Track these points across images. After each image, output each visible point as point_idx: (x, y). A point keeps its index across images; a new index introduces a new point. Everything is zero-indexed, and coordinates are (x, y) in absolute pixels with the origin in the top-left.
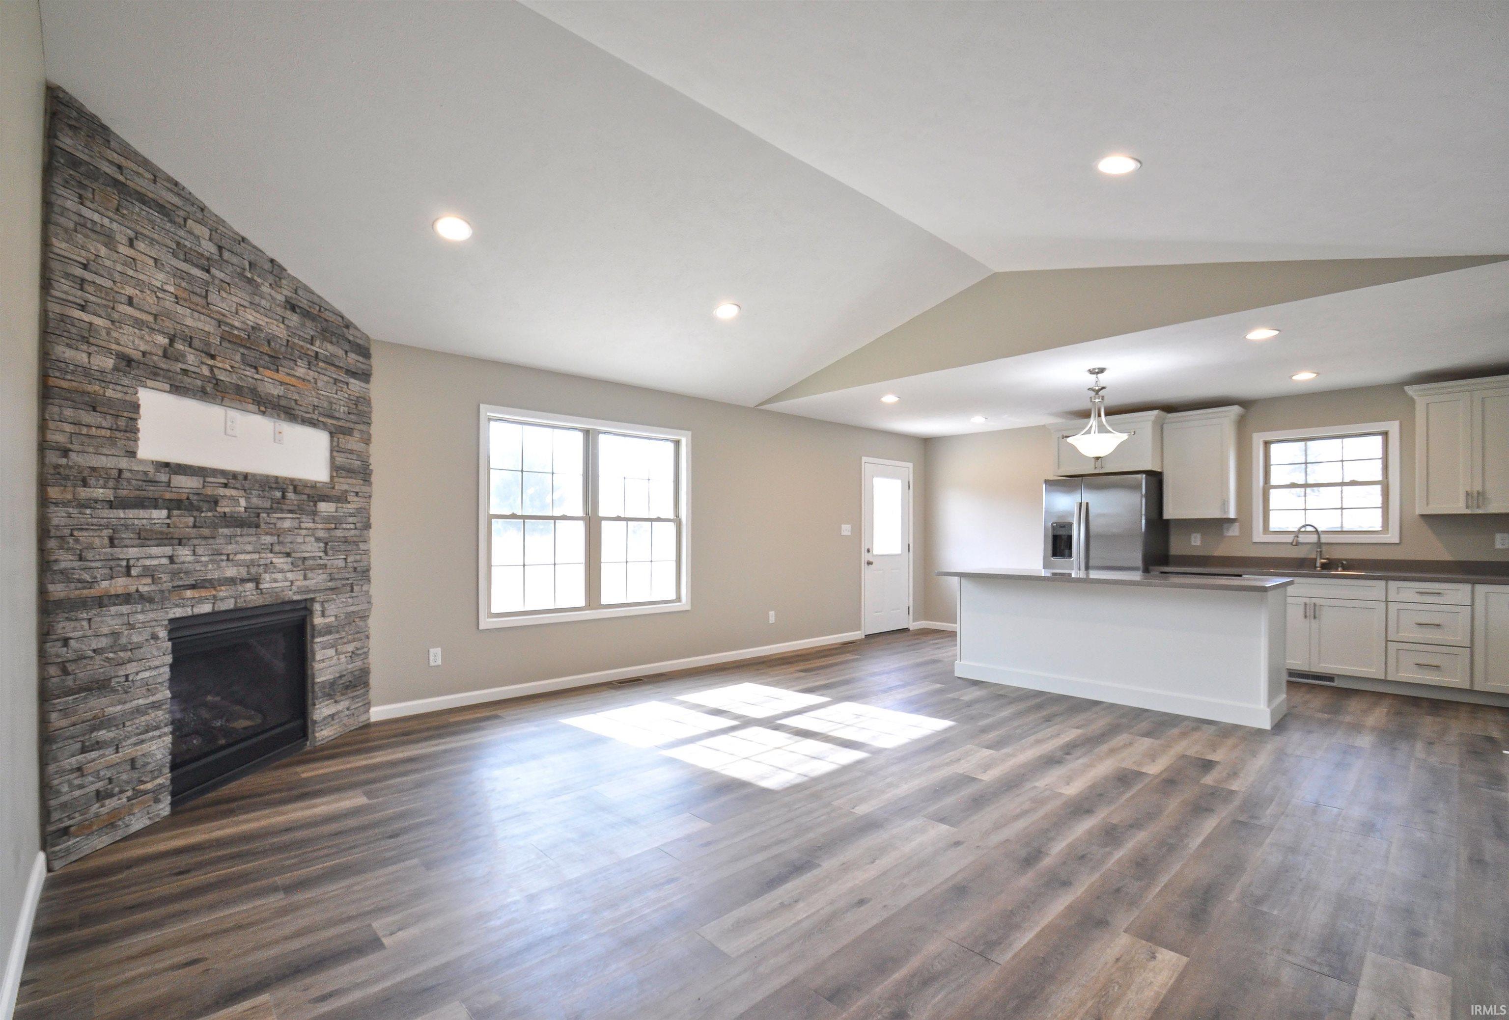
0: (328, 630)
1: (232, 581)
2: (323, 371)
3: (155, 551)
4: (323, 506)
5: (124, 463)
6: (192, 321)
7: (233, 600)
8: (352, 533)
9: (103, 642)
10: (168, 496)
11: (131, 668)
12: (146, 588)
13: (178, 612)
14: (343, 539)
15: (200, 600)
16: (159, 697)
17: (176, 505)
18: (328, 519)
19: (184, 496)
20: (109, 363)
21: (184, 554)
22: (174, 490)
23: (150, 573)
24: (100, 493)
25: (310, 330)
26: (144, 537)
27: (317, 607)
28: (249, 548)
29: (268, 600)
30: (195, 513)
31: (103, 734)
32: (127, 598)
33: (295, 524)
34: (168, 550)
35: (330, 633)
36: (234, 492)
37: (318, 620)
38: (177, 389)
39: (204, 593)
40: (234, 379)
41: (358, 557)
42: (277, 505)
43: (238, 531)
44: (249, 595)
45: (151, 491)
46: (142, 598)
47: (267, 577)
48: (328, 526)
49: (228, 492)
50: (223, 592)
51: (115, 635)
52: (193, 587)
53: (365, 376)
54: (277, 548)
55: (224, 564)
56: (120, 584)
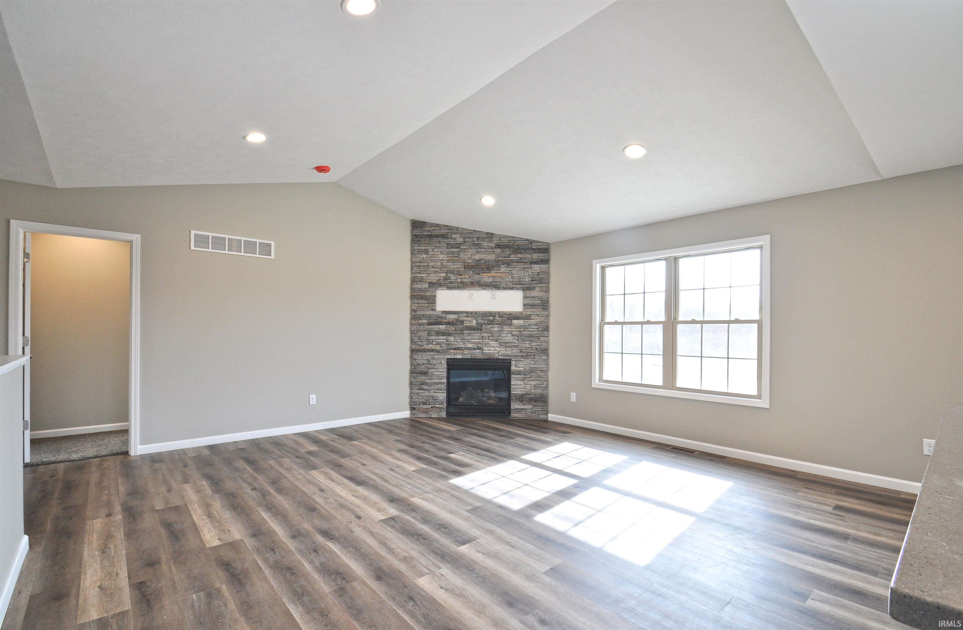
0: (519, 373)
1: (470, 349)
2: (515, 267)
3: (440, 337)
4: (515, 322)
5: (431, 313)
6: (452, 266)
7: (470, 355)
8: (536, 332)
9: (425, 362)
10: (445, 321)
11: (433, 370)
12: (438, 348)
13: (449, 357)
14: (529, 336)
15: (456, 354)
16: (442, 381)
17: (448, 323)
18: (519, 327)
19: (451, 321)
20: (427, 286)
21: (451, 339)
22: (447, 319)
23: (438, 344)
24: (424, 321)
25: (507, 252)
26: (438, 333)
27: (513, 363)
28: (477, 338)
29: (486, 357)
30: (455, 326)
31: (425, 387)
32: (432, 350)
33: (500, 329)
34: (445, 337)
35: (520, 374)
36: (470, 319)
37: (513, 368)
38: (449, 288)
39: (458, 351)
40: (470, 280)
41: (540, 344)
42: (491, 323)
43: (473, 332)
44: (478, 354)
45: (439, 320)
46: (436, 351)
47: (486, 349)
48: (519, 330)
49: (467, 319)
50: (466, 352)
51: (429, 360)
52: (455, 349)
53: (546, 261)
54: (491, 338)
55: (466, 343)
56: (430, 347)
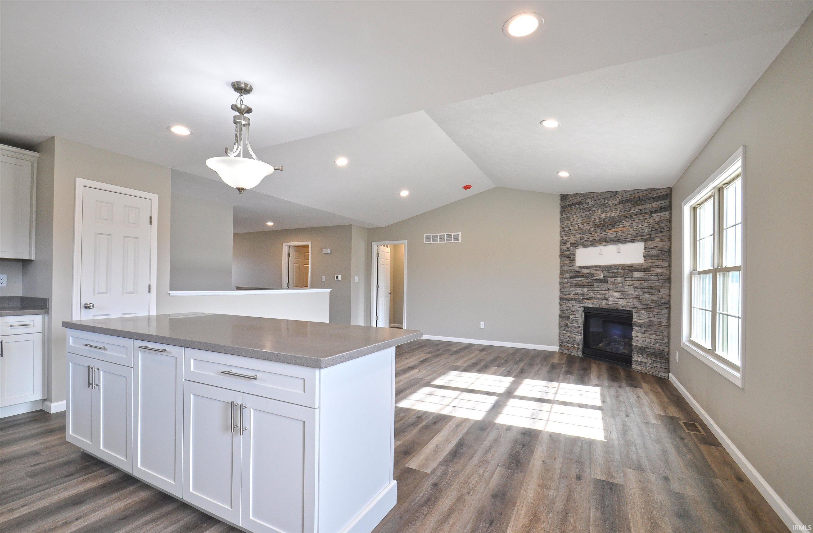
0: (639, 325)
1: (598, 299)
2: (635, 219)
3: (578, 289)
4: (636, 274)
5: (572, 268)
6: (585, 227)
7: (599, 305)
8: (656, 284)
9: (568, 308)
10: (580, 275)
11: (572, 316)
12: (576, 298)
13: (586, 305)
14: (650, 288)
15: (589, 303)
16: (579, 325)
17: (583, 277)
18: (640, 279)
19: (585, 274)
20: (569, 246)
21: (585, 289)
22: (582, 273)
23: (576, 294)
24: (567, 275)
25: (628, 205)
26: (577, 285)
27: (634, 314)
28: (603, 289)
29: (611, 307)
30: (588, 279)
31: (568, 329)
32: (572, 299)
33: (623, 281)
34: (580, 288)
35: (641, 327)
36: (598, 272)
37: (634, 320)
38: (584, 246)
39: (590, 301)
40: (598, 238)
41: (660, 296)
42: (615, 275)
43: (600, 284)
44: (604, 304)
45: (577, 274)
46: (575, 300)
47: (611, 299)
48: (640, 282)
49: (596, 272)
50: (596, 302)
51: (570, 307)
52: (587, 299)
53: (669, 208)
54: (615, 290)
55: (596, 294)
56: (572, 296)
